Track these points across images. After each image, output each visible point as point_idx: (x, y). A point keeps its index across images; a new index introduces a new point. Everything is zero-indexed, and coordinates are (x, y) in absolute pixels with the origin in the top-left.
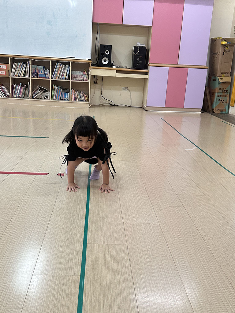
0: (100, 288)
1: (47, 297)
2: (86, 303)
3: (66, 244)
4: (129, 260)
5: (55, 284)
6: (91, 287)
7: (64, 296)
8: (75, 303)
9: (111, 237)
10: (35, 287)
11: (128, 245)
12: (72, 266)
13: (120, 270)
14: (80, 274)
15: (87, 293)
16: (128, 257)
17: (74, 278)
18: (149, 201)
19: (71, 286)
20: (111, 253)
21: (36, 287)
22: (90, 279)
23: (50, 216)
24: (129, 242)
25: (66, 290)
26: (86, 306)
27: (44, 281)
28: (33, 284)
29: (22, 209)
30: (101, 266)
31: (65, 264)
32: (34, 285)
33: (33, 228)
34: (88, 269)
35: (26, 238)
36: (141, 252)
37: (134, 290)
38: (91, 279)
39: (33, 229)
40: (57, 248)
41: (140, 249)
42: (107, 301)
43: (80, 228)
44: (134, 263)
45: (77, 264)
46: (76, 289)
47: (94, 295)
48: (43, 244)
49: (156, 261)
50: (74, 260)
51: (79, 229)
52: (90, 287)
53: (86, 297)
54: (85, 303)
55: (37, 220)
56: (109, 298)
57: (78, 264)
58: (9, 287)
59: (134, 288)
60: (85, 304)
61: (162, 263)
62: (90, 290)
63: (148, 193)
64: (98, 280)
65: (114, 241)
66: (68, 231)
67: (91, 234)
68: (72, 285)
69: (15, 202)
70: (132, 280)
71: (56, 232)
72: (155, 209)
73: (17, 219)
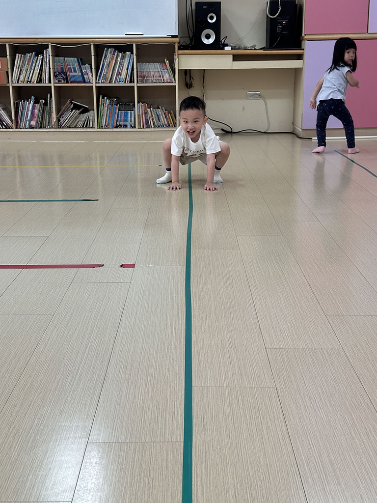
0: (227, 463)
1: (119, 481)
2: (199, 491)
3: (151, 389)
4: (281, 414)
5: (135, 458)
6: (206, 463)
7: (153, 479)
8: (178, 490)
9: (242, 375)
10: (94, 464)
11: (278, 387)
12: (165, 426)
13: (265, 432)
14: (182, 440)
15: (199, 473)
16: (280, 408)
17: (171, 447)
18: (319, 307)
19: (167, 460)
20: (243, 401)
21: (96, 463)
22: (203, 448)
23: (113, 340)
24: (280, 383)
25: (157, 468)
26: (199, 495)
27: (112, 453)
28: (90, 459)
29: (56, 329)
30: (224, 424)
31: (150, 423)
32: (92, 460)
33: (82, 361)
34: (198, 430)
35: (69, 380)
36: (307, 400)
37: (296, 466)
38: (207, 447)
39: (81, 363)
40: (132, 394)
41: (304, 394)
42: (241, 485)
43: (175, 359)
44: (292, 418)
45: (175, 422)
46: (177, 466)
47: (215, 475)
48: (104, 389)
49: (341, 415)
50: (168, 415)
51: (175, 363)
52: (204, 462)
53: (199, 478)
54: (197, 490)
55: (87, 347)
56: (245, 481)
57: (178, 422)
58: (41, 466)
59: (295, 463)
60: (197, 492)
61: (353, 419)
62: (204, 466)
63: (315, 293)
64: (220, 449)
65: (249, 381)
66: (151, 366)
67: (200, 370)
68: (169, 459)
69: (40, 317)
70: (290, 449)
71: (129, 368)
72: (331, 322)
73: (48, 346)
